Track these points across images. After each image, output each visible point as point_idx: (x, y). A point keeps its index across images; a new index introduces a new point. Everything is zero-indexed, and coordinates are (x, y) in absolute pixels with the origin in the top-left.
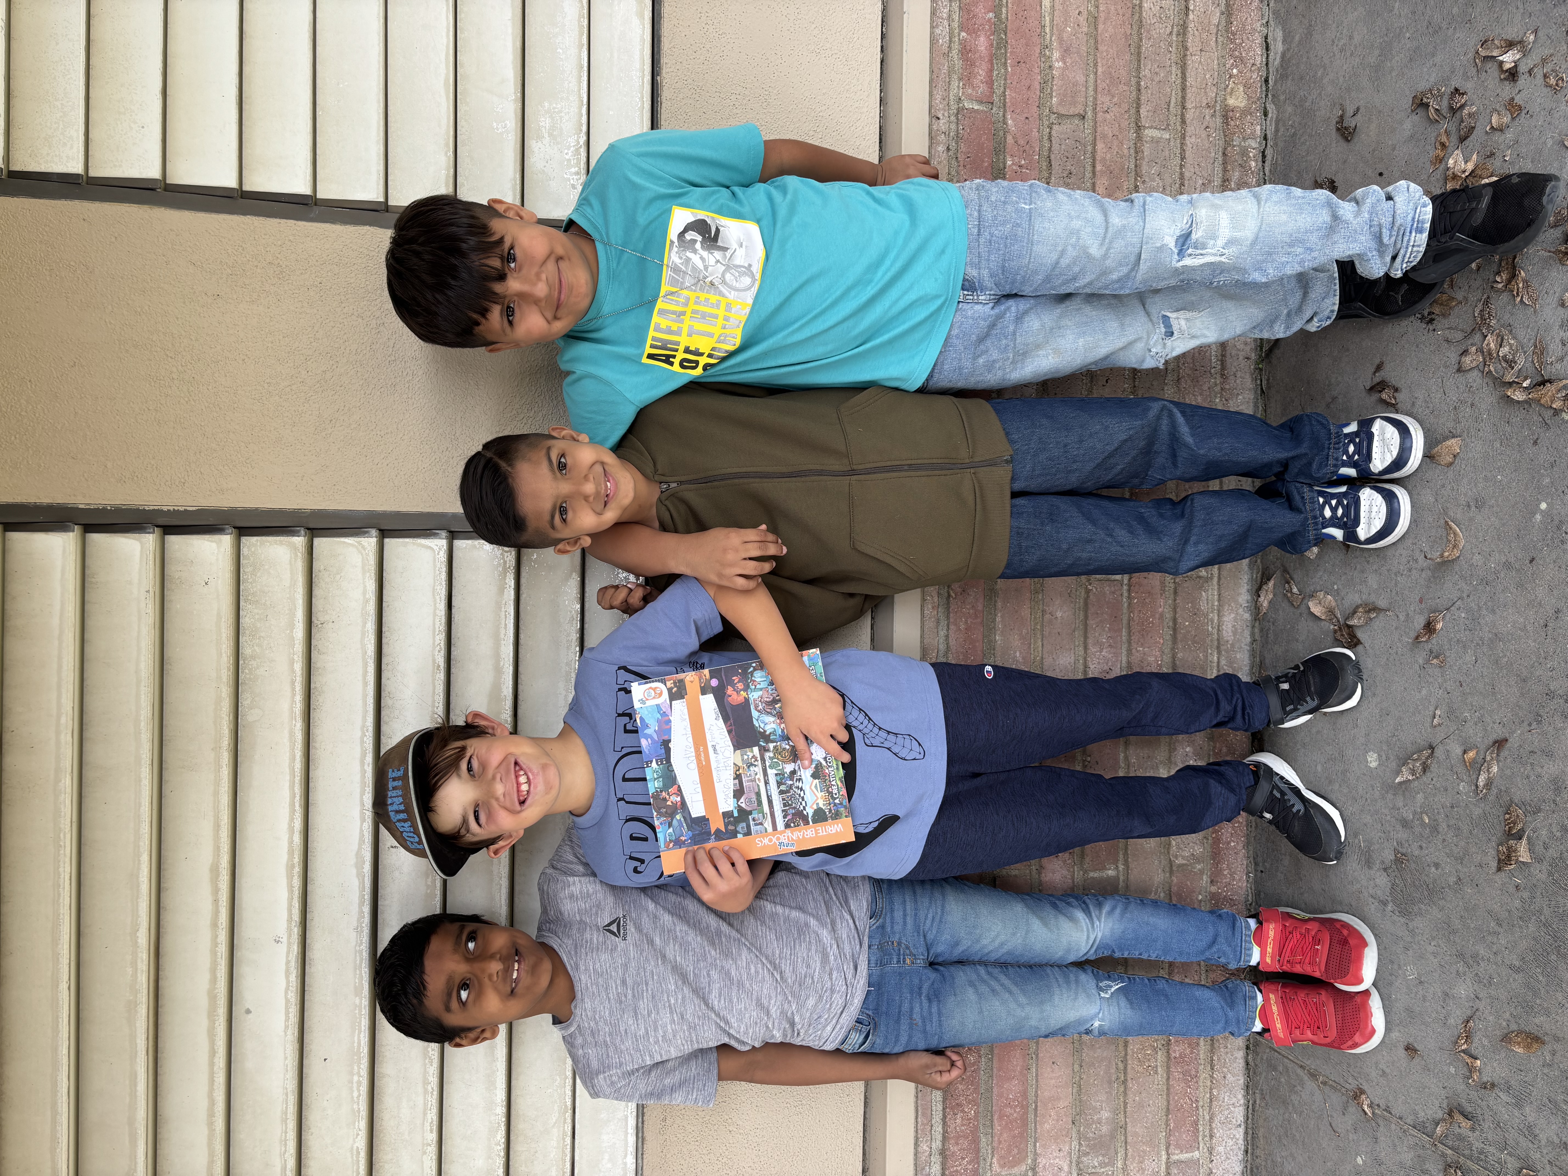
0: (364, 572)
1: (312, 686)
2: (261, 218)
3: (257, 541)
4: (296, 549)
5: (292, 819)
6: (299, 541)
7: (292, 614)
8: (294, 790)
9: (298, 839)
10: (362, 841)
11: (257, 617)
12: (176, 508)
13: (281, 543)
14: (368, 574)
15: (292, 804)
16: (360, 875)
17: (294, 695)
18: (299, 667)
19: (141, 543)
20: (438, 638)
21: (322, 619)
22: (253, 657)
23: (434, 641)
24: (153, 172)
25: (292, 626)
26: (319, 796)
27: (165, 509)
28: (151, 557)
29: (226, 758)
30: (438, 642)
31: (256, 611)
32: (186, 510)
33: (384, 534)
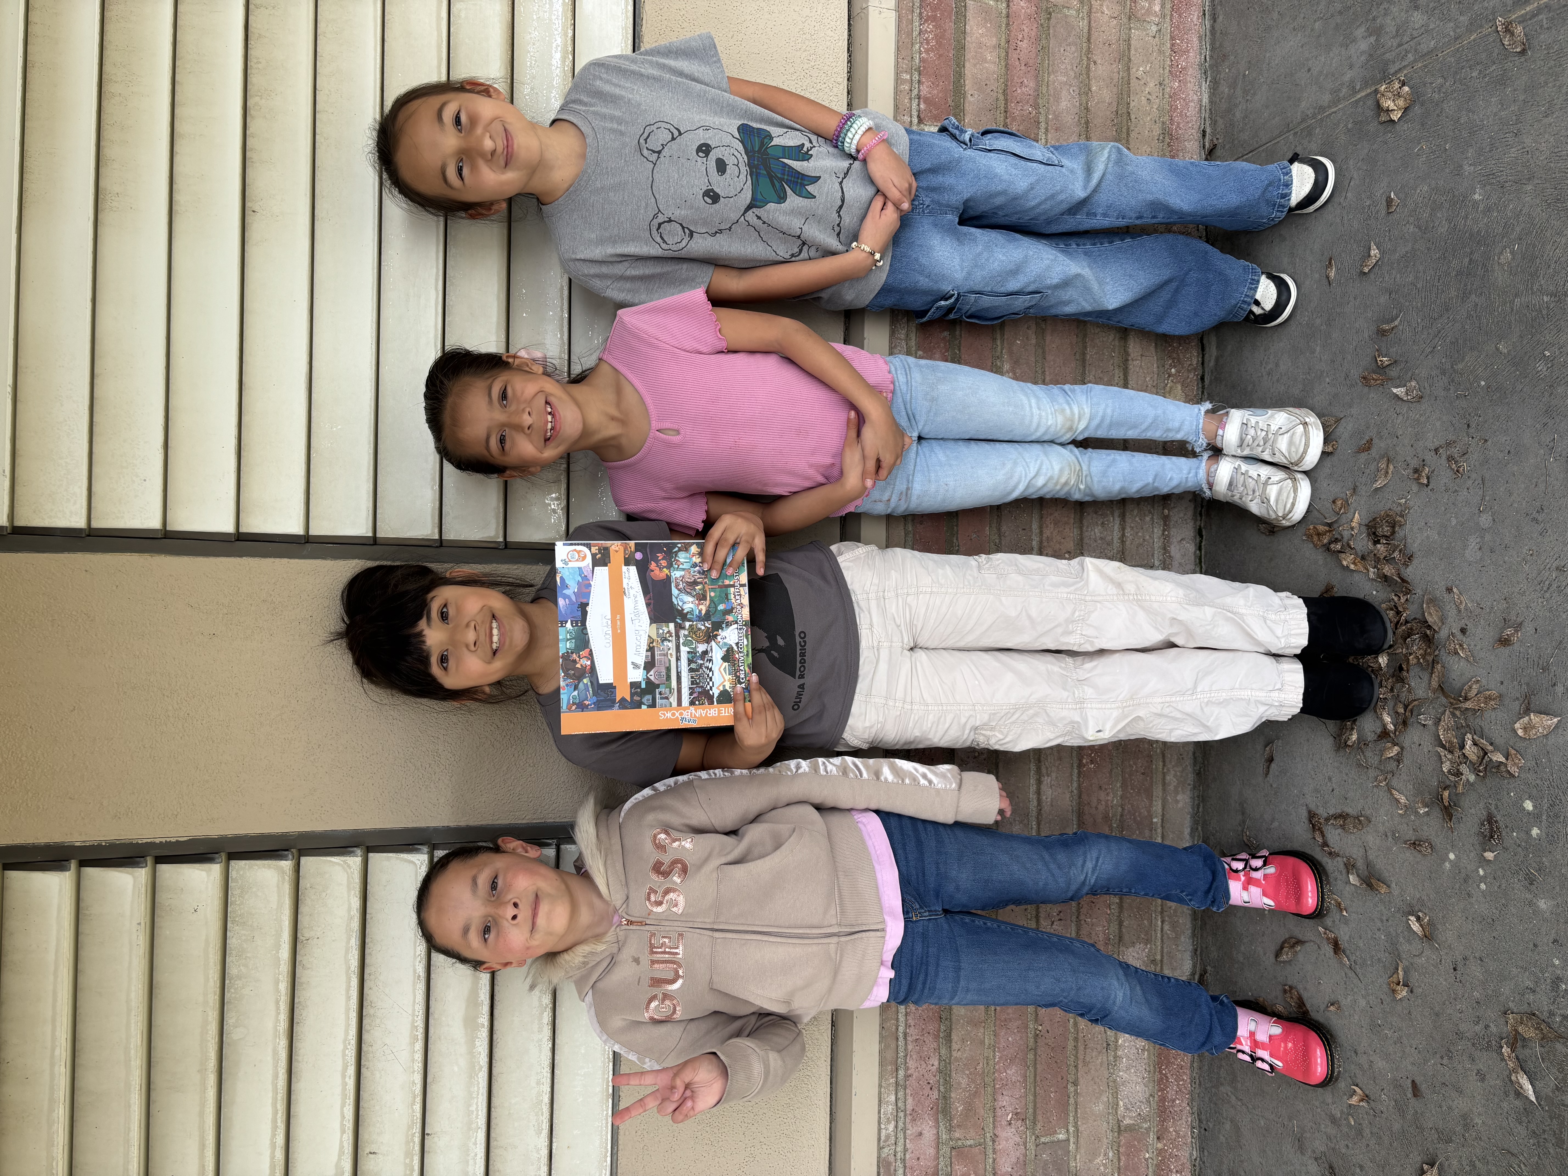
0: (349, 890)
1: (296, 1000)
2: (256, 559)
3: (245, 864)
4: (284, 872)
5: (274, 1135)
6: (286, 865)
7: (278, 935)
8: (276, 1107)
9: (280, 1155)
11: (244, 938)
12: (168, 840)
13: (269, 867)
14: (353, 892)
17: (279, 1014)
18: (284, 987)
19: (134, 877)
21: (307, 935)
22: (239, 977)
24: (154, 523)
25: (278, 947)
26: (301, 1108)
27: (157, 841)
28: (144, 889)
29: (212, 1079)
31: (243, 932)
32: (177, 841)
33: (369, 849)
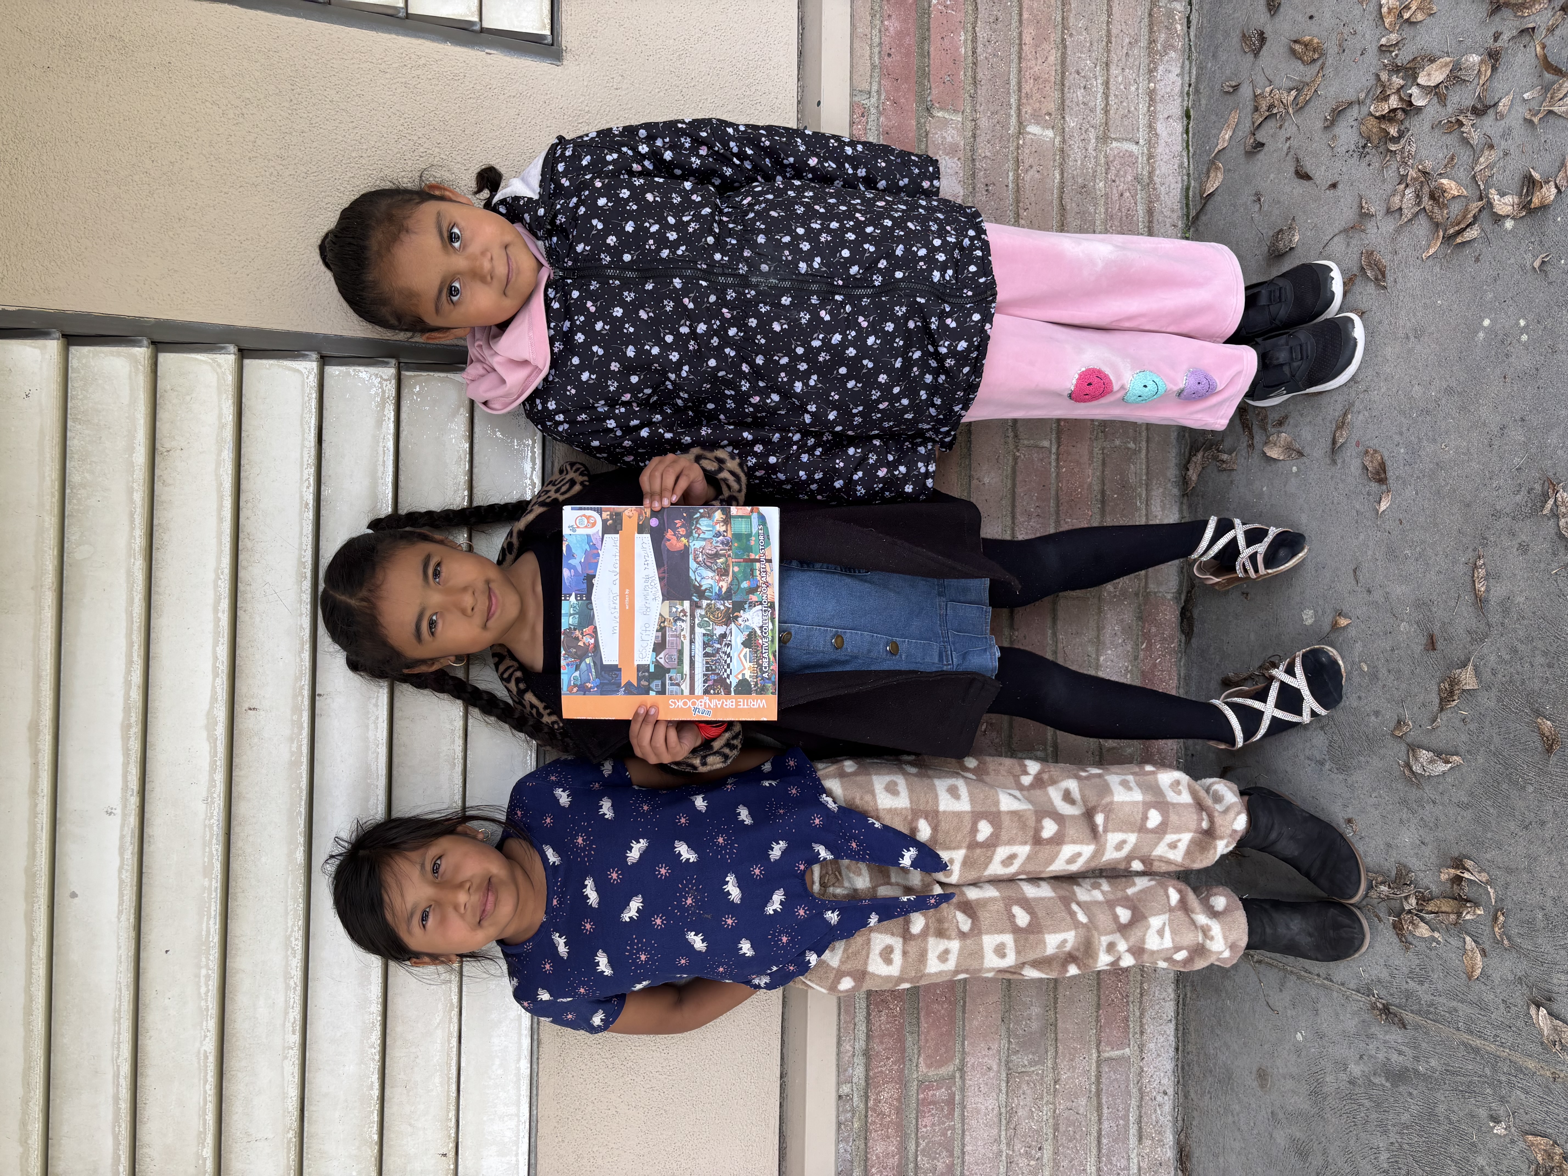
0: (220, 393)
1: (155, 522)
3: (89, 351)
4: (136, 362)
5: (128, 672)
6: (141, 353)
7: (132, 436)
9: (136, 695)
10: (214, 699)
11: (88, 439)
13: (119, 355)
14: (224, 397)
15: (129, 655)
16: (212, 739)
17: (132, 529)
18: (140, 496)
20: (306, 472)
21: (168, 445)
22: (83, 486)
23: (302, 475)
25: (131, 450)
29: (50, 598)
30: (305, 476)
31: (87, 432)
33: (244, 353)
